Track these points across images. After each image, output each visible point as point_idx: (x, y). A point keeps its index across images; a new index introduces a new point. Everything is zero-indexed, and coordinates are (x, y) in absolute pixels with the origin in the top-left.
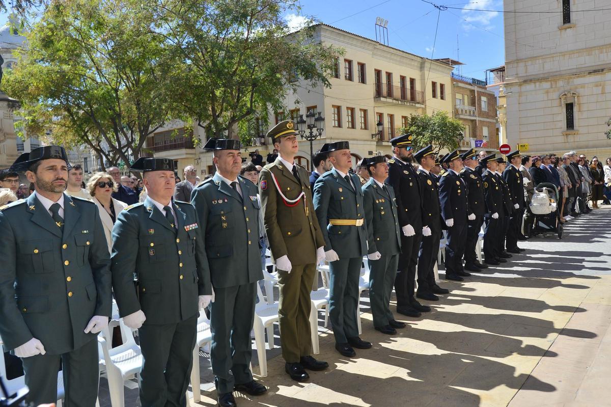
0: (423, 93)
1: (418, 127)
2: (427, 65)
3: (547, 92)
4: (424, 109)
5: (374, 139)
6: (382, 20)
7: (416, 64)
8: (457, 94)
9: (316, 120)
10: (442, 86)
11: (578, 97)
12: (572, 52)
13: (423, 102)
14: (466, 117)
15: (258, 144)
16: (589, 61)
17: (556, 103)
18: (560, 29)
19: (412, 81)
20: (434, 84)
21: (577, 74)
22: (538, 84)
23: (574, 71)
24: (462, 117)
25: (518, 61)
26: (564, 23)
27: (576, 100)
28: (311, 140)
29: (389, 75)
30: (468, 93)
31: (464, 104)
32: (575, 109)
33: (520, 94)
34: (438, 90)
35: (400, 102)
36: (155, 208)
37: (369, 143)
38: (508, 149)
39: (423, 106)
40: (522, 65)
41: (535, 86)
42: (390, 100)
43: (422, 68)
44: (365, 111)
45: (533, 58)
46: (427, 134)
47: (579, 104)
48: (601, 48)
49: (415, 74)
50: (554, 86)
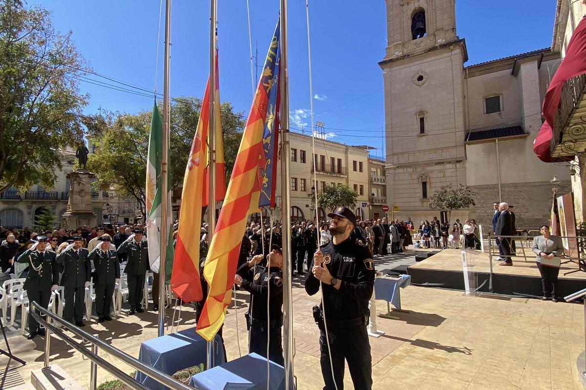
0: (347, 168)
2: (349, 150)
3: (411, 174)
4: (347, 179)
5: (310, 197)
6: (320, 123)
7: (342, 150)
8: (372, 169)
10: (361, 164)
12: (425, 151)
13: (347, 174)
14: (378, 183)
16: (435, 157)
17: (416, 181)
19: (339, 161)
20: (355, 162)
21: (429, 164)
22: (405, 169)
23: (427, 162)
24: (374, 183)
25: (394, 154)
26: (421, 133)
27: (428, 180)
29: (323, 157)
30: (381, 167)
31: (377, 174)
32: (428, 186)
33: (395, 175)
34: (358, 166)
35: (329, 174)
37: (306, 199)
38: (387, 208)
39: (346, 176)
40: (396, 157)
42: (323, 173)
43: (346, 152)
44: (305, 180)
45: (402, 153)
46: (333, 198)
47: (430, 183)
48: (442, 149)
49: (342, 156)
50: (415, 171)
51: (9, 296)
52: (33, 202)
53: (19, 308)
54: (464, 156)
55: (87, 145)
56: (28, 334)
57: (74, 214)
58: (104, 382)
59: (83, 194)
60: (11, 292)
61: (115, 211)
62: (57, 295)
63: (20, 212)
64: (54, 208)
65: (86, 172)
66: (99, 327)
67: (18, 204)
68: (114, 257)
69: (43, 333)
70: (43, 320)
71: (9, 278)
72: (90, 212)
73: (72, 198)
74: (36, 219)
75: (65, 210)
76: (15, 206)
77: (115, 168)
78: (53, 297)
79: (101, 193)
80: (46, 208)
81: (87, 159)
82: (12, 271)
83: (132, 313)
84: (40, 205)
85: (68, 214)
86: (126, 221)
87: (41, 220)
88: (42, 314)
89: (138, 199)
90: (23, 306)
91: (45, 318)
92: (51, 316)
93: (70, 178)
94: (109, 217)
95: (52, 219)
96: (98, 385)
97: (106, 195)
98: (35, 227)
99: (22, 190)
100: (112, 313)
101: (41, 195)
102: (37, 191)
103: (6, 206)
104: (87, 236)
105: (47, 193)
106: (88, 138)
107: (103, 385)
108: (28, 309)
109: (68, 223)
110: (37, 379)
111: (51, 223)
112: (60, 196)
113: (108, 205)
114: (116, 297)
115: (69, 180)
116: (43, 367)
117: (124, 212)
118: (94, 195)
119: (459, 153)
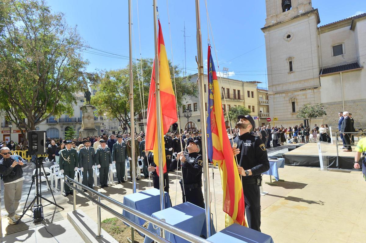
0: (243, 96)
2: (245, 84)
3: (284, 98)
4: (244, 103)
6: (226, 68)
7: (240, 84)
8: (260, 95)
9: (190, 111)
10: (252, 92)
11: (296, 99)
12: (293, 82)
13: (244, 99)
14: (264, 104)
16: (300, 86)
17: (288, 102)
18: (289, 73)
19: (239, 91)
20: (248, 92)
21: (296, 91)
22: (281, 94)
23: (295, 89)
25: (273, 85)
26: (290, 71)
27: (296, 101)
28: (188, 118)
29: (228, 90)
31: (263, 99)
32: (295, 104)
33: (274, 98)
35: (232, 100)
36: (102, 149)
38: (270, 120)
39: (243, 101)
40: (274, 87)
42: (228, 99)
43: (243, 86)
45: (279, 85)
46: (235, 114)
48: (305, 80)
49: (240, 88)
50: (287, 95)
51: (54, 174)
52: (63, 124)
53: (59, 180)
54: (319, 84)
55: (90, 90)
56: (64, 194)
57: (85, 129)
58: (105, 219)
59: (89, 118)
60: (55, 172)
61: (107, 128)
62: (78, 173)
63: (57, 129)
64: (75, 127)
65: (91, 105)
66: (102, 190)
67: (56, 125)
68: (108, 152)
69: (71, 193)
70: (72, 185)
71: (53, 164)
72: (94, 128)
73: (84, 120)
74: (66, 133)
75: (80, 128)
76: (55, 127)
77: (106, 102)
78: (76, 175)
79: (99, 118)
80: (70, 127)
81: (90, 98)
82: (55, 161)
83: (119, 183)
84: (68, 126)
85: (82, 130)
86: (114, 133)
87: (68, 133)
88: (71, 182)
89: (119, 120)
90: (61, 179)
91: (72, 184)
92: (76, 183)
93: (82, 109)
94: (104, 131)
95: (74, 133)
96: (102, 221)
97: (102, 119)
98: (65, 138)
99: (57, 117)
100: (108, 183)
101: (68, 120)
102: (65, 117)
103: (50, 127)
104: (92, 141)
105: (70, 119)
106: (90, 86)
107: (105, 220)
108: (63, 180)
109: (83, 134)
110: (70, 217)
111: (73, 135)
112: (77, 120)
113: (103, 124)
114: (110, 175)
115: (81, 110)
116: (73, 211)
117: (112, 128)
118: (95, 119)
119: (315, 83)
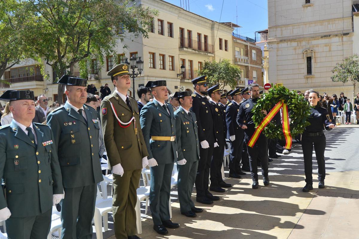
0: (213, 46)
1: (210, 70)
2: (216, 26)
3: (295, 49)
4: (214, 58)
5: (179, 77)
7: (208, 25)
8: (236, 48)
9: (138, 62)
10: (226, 41)
11: (314, 53)
12: (310, 23)
13: (213, 52)
14: (241, 64)
15: (93, 79)
17: (301, 56)
18: (304, 7)
19: (206, 37)
20: (220, 40)
21: (314, 37)
22: (289, 43)
23: (313, 35)
24: (239, 63)
25: (276, 27)
26: (306, 3)
27: (313, 55)
28: (133, 77)
29: (190, 32)
30: (244, 46)
31: (240, 54)
32: (313, 61)
33: (278, 49)
34: (223, 44)
35: (197, 52)
36: (20, 129)
37: (175, 80)
38: (269, 87)
39: (213, 55)
40: (279, 29)
41: (287, 45)
42: (190, 50)
43: (212, 28)
44: (172, 57)
45: (286, 25)
46: (216, 75)
47: (315, 58)
48: (329, 21)
49: (208, 32)
50: (299, 45)
54: (351, 28)
119: (345, 25)
